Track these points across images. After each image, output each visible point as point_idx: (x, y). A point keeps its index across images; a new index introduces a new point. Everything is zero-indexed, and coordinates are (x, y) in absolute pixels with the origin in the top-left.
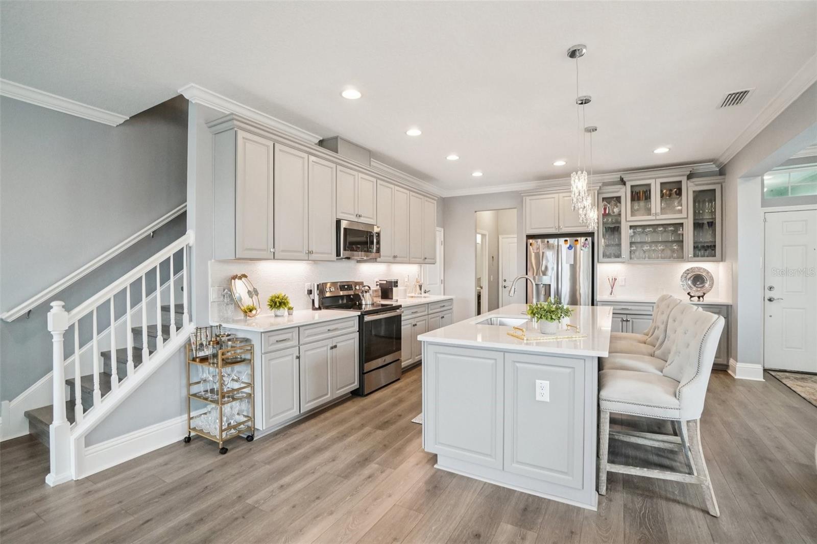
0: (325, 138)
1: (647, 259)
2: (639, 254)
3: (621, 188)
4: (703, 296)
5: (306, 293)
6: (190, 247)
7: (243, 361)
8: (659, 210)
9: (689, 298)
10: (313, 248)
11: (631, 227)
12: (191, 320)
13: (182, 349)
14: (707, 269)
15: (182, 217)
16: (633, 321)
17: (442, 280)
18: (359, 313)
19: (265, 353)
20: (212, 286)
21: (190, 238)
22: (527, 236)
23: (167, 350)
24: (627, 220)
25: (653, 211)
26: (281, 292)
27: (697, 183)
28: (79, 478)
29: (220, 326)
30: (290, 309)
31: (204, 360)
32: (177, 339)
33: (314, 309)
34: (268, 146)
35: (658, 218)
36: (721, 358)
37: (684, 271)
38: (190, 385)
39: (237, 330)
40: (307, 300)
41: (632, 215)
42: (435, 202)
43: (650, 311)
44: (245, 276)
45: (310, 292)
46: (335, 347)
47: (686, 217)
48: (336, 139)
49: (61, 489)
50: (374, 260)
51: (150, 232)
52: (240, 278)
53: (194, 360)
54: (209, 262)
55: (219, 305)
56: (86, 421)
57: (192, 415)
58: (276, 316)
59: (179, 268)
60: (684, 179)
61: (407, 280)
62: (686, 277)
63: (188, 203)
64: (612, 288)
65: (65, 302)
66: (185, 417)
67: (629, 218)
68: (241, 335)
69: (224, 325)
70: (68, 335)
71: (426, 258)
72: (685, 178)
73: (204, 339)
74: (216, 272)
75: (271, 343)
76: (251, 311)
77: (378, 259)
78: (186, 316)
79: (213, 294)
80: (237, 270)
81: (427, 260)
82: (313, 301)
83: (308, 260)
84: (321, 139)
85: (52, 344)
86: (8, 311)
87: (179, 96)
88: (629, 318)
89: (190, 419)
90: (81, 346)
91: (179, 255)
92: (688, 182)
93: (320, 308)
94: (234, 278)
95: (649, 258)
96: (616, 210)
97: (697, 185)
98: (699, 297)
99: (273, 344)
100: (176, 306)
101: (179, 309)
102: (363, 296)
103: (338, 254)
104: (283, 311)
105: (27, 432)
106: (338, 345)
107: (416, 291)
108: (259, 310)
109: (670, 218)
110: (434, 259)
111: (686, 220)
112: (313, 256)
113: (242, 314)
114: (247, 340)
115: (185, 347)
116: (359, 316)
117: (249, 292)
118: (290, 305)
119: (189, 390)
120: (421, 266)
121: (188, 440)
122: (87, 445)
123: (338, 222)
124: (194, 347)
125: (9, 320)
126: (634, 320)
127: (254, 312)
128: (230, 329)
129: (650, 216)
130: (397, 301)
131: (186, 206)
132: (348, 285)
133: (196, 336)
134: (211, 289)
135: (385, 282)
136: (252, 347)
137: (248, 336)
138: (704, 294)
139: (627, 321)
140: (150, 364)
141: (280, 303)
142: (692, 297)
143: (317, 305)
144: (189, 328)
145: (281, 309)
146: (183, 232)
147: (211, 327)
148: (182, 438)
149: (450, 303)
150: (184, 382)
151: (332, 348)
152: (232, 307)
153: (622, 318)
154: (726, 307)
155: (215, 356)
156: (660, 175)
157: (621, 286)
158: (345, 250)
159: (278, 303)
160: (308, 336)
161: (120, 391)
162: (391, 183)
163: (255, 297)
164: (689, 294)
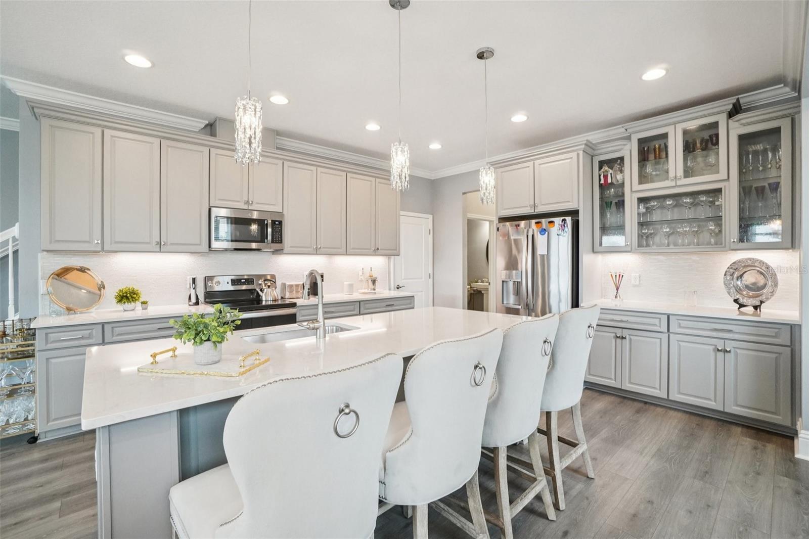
0: (210, 121)
1: (671, 246)
3: (625, 145)
4: (760, 306)
8: (680, 172)
9: (737, 308)
11: (641, 200)
14: (765, 261)
16: (631, 340)
17: (430, 274)
20: (43, 279)
22: (499, 218)
24: (633, 190)
25: (672, 174)
27: (744, 121)
30: (143, 303)
34: (92, 133)
35: (679, 183)
36: (779, 415)
37: (728, 265)
41: (640, 183)
43: (655, 325)
44: (86, 269)
47: (726, 178)
48: (216, 120)
54: (40, 254)
58: (125, 310)
60: (722, 119)
61: (361, 274)
62: (732, 275)
64: (617, 289)
67: (637, 187)
71: (378, 249)
72: (725, 116)
74: (48, 264)
77: (283, 251)
78: (11, 308)
82: (190, 295)
84: (207, 123)
88: (626, 333)
92: (730, 121)
95: (676, 244)
96: (619, 177)
97: (745, 125)
98: (756, 308)
102: (262, 292)
103: (209, 245)
104: (136, 305)
109: (701, 182)
110: (396, 250)
111: (726, 183)
118: (143, 299)
120: (389, 258)
123: (210, 211)
126: (632, 337)
129: (666, 181)
132: (246, 279)
138: (762, 302)
139: (623, 338)
142: (741, 306)
143: (193, 300)
145: (131, 303)
149: (408, 301)
153: (616, 333)
154: (789, 326)
156: (681, 118)
157: (635, 286)
164: (736, 301)
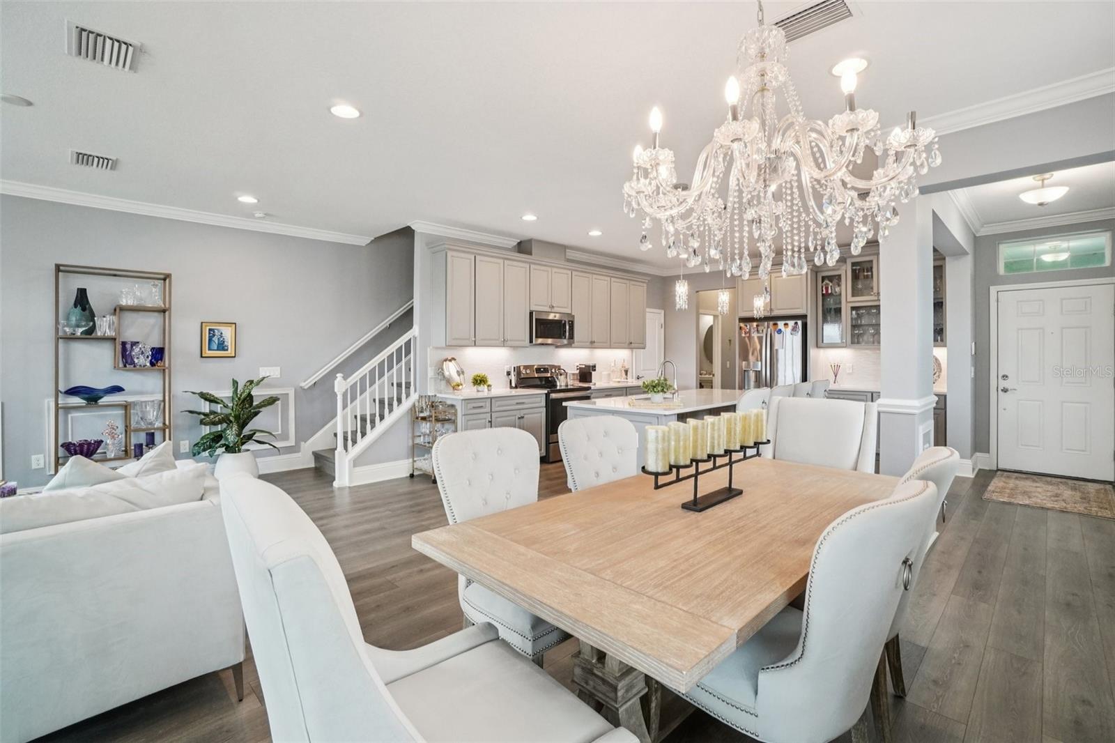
0: (522, 240)
2: (868, 339)
3: (842, 266)
5: (506, 374)
6: (416, 338)
7: (449, 420)
10: (508, 337)
11: (853, 308)
12: (415, 391)
13: (410, 412)
15: (410, 312)
18: (546, 392)
19: (464, 415)
20: (431, 366)
21: (415, 331)
22: (740, 319)
23: (400, 411)
24: (848, 300)
25: (875, 291)
26: (482, 373)
28: (351, 486)
29: (435, 396)
30: (489, 386)
31: (424, 419)
32: (407, 404)
33: (511, 387)
34: (470, 259)
38: (414, 437)
39: (446, 398)
40: (505, 379)
41: (853, 295)
42: (645, 285)
44: (454, 359)
45: (509, 374)
46: (523, 417)
48: (530, 241)
49: (340, 489)
50: (569, 345)
51: (388, 324)
52: (450, 361)
53: (417, 418)
54: (429, 349)
55: (435, 380)
56: (355, 451)
57: (415, 459)
58: (478, 391)
59: (408, 352)
61: (608, 365)
63: (414, 300)
64: (836, 376)
65: (342, 373)
66: (411, 460)
67: (850, 298)
68: (449, 402)
69: (438, 395)
70: (345, 395)
71: (631, 343)
73: (424, 404)
74: (433, 356)
75: (469, 407)
76: (458, 386)
77: (573, 345)
78: (412, 388)
79: (431, 373)
80: (449, 354)
81: (633, 345)
82: (511, 381)
83: (504, 346)
84: (519, 241)
85: (337, 400)
86: (305, 382)
87: (406, 227)
89: (414, 461)
90: (351, 402)
91: (408, 344)
93: (516, 387)
94: (446, 360)
96: (837, 289)
99: (471, 409)
100: (406, 383)
101: (408, 385)
102: (558, 379)
103: (531, 341)
104: (484, 388)
105: (313, 466)
106: (526, 416)
107: (621, 375)
108: (464, 386)
110: (643, 344)
112: (509, 343)
113: (452, 389)
114: (453, 406)
115: (411, 409)
116: (546, 394)
117: (458, 372)
118: (489, 383)
119: (413, 441)
121: (412, 476)
122: (354, 466)
123: (531, 314)
124: (417, 410)
125: (306, 388)
127: (460, 387)
128: (442, 398)
129: (872, 296)
130: (595, 384)
131: (413, 303)
132: (544, 369)
133: (419, 402)
134: (429, 369)
135: (584, 366)
136: (456, 411)
137: (454, 403)
140: (390, 419)
141: (481, 381)
143: (513, 385)
144: (414, 397)
145: (482, 386)
146: (410, 326)
147: (429, 396)
148: (408, 475)
150: (410, 435)
151: (519, 418)
152: (443, 383)
155: (431, 416)
157: (849, 374)
158: (537, 337)
159: (479, 381)
160: (499, 406)
161: (372, 435)
162: (589, 273)
163: (462, 376)
